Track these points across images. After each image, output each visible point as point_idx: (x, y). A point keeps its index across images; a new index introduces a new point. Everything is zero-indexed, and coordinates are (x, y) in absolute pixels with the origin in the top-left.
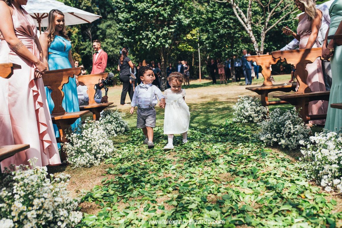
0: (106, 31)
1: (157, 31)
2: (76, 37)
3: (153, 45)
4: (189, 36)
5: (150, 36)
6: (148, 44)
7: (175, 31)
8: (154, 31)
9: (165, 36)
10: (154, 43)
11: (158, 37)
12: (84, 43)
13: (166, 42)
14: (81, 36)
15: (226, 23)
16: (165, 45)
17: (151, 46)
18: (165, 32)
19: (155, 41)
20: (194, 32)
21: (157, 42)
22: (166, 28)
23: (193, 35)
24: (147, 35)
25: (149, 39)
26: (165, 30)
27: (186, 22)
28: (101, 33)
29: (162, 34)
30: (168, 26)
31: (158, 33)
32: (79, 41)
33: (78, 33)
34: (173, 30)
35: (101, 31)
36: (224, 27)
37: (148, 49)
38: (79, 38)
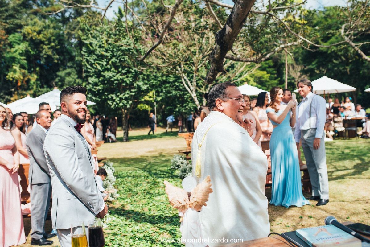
0: (65, 79)
1: (121, 94)
2: (34, 83)
3: (117, 106)
4: (147, 98)
5: (115, 98)
6: (113, 104)
7: (135, 95)
8: (118, 94)
9: (126, 99)
10: (117, 104)
11: (121, 99)
12: (42, 89)
13: (128, 103)
14: (39, 82)
15: (177, 86)
16: (126, 106)
17: (115, 106)
18: (127, 96)
19: (118, 102)
20: (151, 94)
21: (120, 103)
22: (128, 92)
23: (150, 97)
24: (112, 97)
25: (114, 101)
26: (128, 94)
27: (144, 87)
28: (60, 81)
29: (124, 96)
30: (130, 90)
31: (121, 96)
32: (37, 87)
33: (37, 80)
34: (133, 94)
35: (59, 78)
36: (176, 90)
37: (112, 108)
38: (37, 84)
